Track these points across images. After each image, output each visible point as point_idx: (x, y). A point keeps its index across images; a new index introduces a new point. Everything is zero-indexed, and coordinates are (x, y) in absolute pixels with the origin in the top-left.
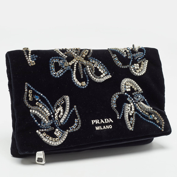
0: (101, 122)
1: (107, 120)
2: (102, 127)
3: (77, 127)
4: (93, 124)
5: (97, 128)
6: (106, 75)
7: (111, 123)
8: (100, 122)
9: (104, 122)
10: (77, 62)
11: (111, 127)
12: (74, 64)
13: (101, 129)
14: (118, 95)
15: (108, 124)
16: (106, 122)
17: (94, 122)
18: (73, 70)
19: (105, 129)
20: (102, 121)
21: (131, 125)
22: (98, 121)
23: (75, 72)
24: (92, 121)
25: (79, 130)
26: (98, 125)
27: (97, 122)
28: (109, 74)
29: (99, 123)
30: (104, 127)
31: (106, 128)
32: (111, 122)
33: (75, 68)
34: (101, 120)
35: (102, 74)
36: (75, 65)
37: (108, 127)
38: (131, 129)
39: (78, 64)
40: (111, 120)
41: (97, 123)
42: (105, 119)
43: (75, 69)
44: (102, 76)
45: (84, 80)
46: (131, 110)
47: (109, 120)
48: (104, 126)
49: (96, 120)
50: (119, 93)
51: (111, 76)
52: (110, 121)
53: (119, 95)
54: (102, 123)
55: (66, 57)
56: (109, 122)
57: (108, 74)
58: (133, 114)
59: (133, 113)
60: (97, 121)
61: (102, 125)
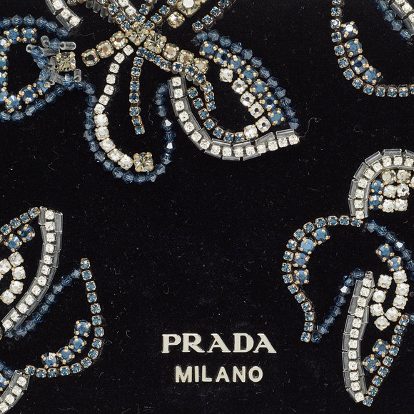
0: (213, 346)
1: (243, 340)
2: (212, 373)
3: (79, 357)
4: (166, 350)
5: (183, 375)
6: (274, 129)
7: (260, 358)
8: (206, 343)
9: (225, 350)
10: (129, 51)
11: (256, 373)
12: (111, 59)
13: (205, 379)
14: (328, 227)
15: (246, 360)
16: (237, 349)
17: (177, 342)
18: (99, 93)
19: (222, 380)
20: (218, 342)
21: (368, 378)
22: (198, 338)
23: (104, 100)
24: (166, 337)
25: (86, 372)
26: (191, 359)
27: (190, 342)
28: (288, 127)
29: (199, 350)
30: (222, 374)
31: (230, 375)
32: (264, 350)
33: (111, 79)
34: (216, 336)
35: (253, 121)
36: (114, 68)
37: (240, 374)
38: (359, 398)
39: (127, 65)
40: (265, 343)
41: (186, 350)
42: (237, 336)
43: (109, 90)
44: (250, 131)
45: (151, 143)
46: (387, 304)
47: (257, 340)
48: (222, 369)
49: (186, 336)
50: (332, 220)
51: (295, 140)
52: (260, 346)
53: (330, 229)
54: (218, 350)
55: (76, 21)
56: (256, 351)
57: (283, 126)
58: (393, 324)
59: (397, 323)
60: (192, 339)
61: (213, 361)
